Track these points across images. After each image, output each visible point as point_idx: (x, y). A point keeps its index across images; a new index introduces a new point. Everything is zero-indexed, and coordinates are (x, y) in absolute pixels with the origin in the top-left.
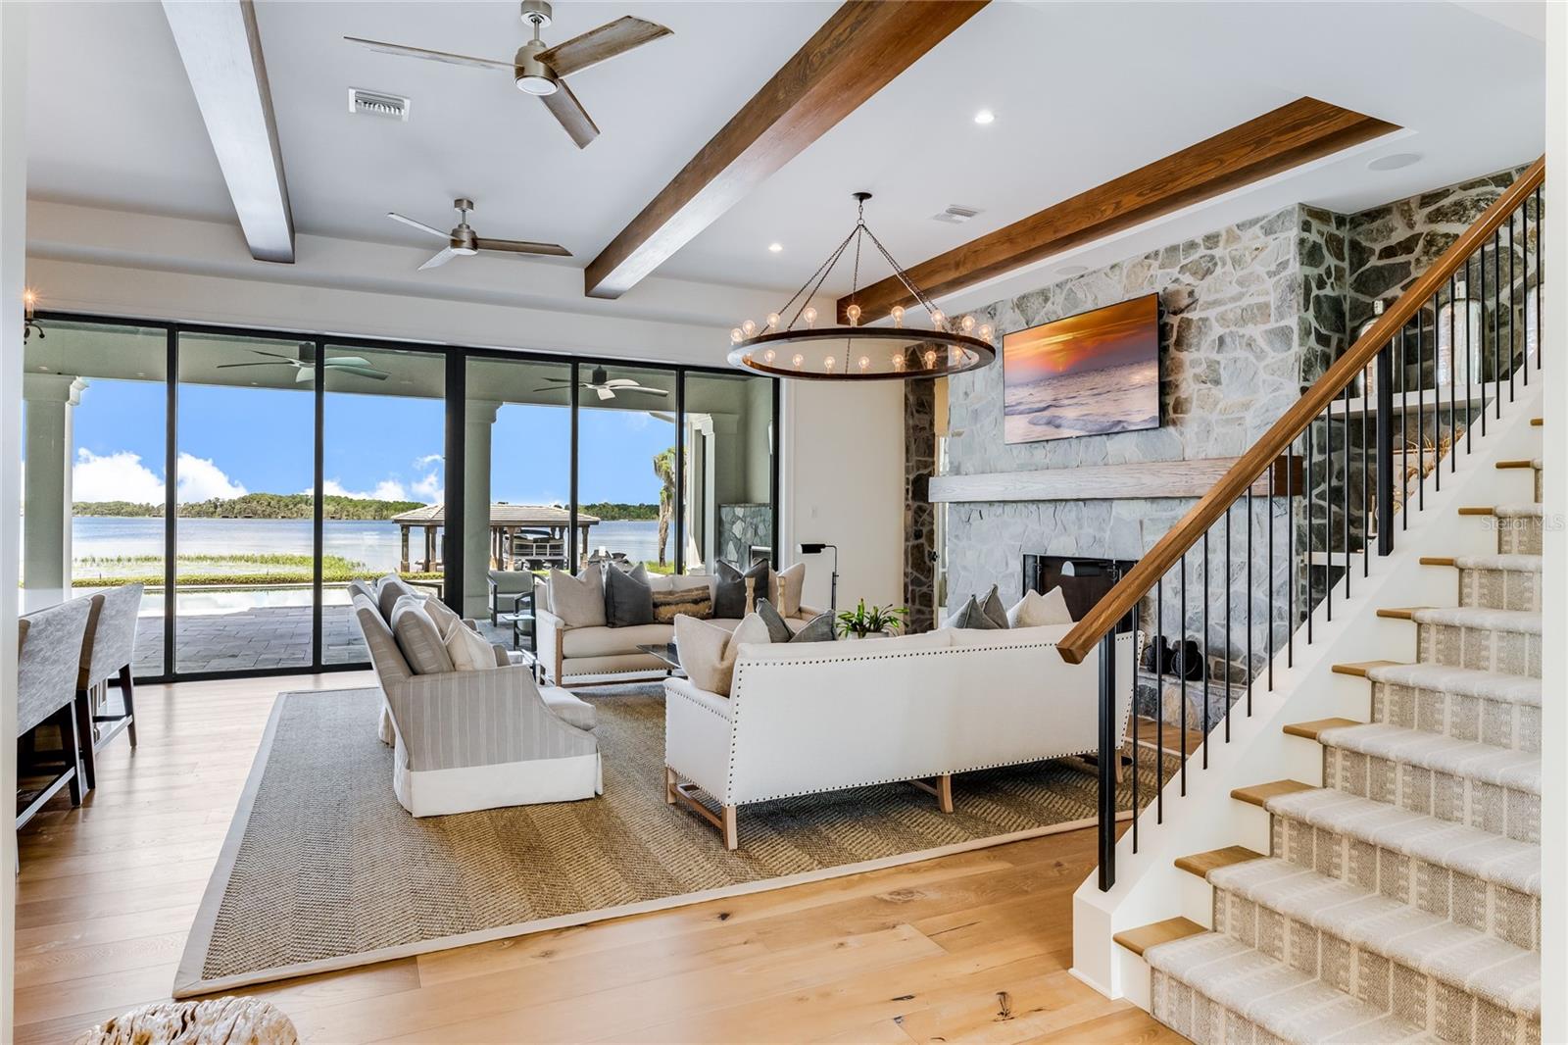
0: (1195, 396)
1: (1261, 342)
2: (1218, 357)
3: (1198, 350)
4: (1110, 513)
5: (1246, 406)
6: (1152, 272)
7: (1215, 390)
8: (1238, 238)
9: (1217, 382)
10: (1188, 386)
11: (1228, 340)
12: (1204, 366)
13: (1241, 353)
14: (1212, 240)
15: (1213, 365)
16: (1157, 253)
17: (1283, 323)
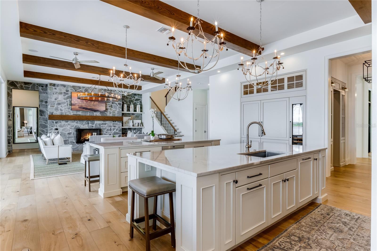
0: (109, 108)
1: (118, 104)
2: (112, 104)
3: (109, 103)
4: (95, 122)
5: (116, 111)
6: (102, 91)
7: (112, 108)
8: (115, 92)
9: (112, 107)
10: (108, 107)
11: (113, 103)
12: (110, 105)
13: (115, 105)
14: (111, 90)
15: (112, 105)
16: (103, 89)
17: (120, 103)
